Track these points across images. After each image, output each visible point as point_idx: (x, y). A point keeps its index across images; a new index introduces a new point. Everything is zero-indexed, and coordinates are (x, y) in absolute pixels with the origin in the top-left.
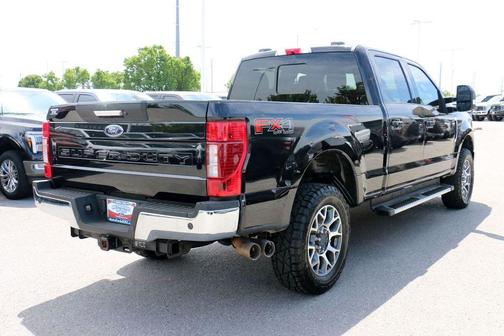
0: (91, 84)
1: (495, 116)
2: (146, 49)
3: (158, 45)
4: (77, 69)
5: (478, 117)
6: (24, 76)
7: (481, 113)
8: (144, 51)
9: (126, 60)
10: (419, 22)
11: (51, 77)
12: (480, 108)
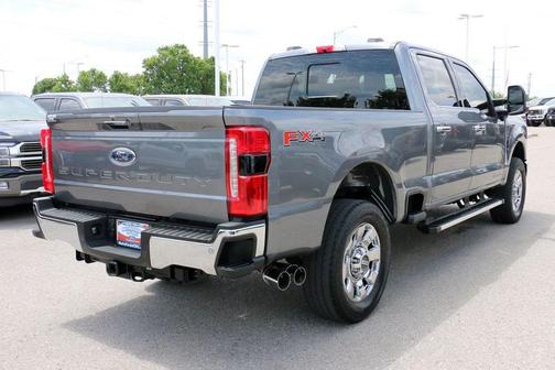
0: (108, 88)
1: (552, 121)
2: (166, 49)
3: (180, 43)
4: (93, 71)
5: (533, 121)
6: (40, 80)
7: (537, 117)
8: (164, 52)
9: (145, 61)
10: (467, 16)
11: (65, 80)
12: (536, 112)
